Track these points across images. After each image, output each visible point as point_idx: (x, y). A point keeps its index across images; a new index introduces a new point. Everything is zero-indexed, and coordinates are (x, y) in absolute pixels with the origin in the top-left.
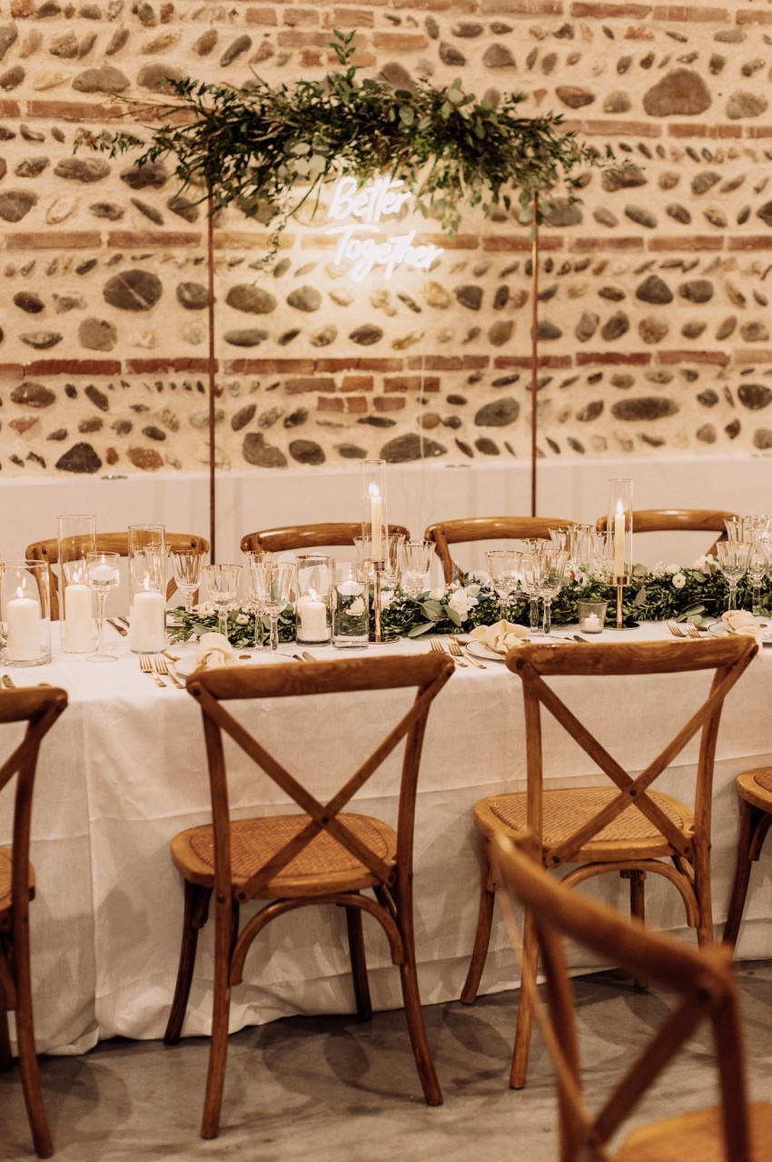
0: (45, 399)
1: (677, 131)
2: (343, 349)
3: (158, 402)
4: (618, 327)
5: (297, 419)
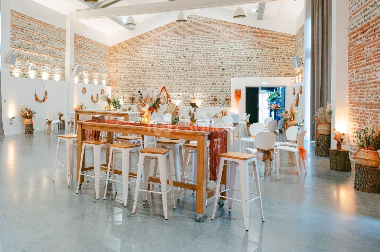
1: (213, 86)
4: (209, 98)
5: (188, 103)
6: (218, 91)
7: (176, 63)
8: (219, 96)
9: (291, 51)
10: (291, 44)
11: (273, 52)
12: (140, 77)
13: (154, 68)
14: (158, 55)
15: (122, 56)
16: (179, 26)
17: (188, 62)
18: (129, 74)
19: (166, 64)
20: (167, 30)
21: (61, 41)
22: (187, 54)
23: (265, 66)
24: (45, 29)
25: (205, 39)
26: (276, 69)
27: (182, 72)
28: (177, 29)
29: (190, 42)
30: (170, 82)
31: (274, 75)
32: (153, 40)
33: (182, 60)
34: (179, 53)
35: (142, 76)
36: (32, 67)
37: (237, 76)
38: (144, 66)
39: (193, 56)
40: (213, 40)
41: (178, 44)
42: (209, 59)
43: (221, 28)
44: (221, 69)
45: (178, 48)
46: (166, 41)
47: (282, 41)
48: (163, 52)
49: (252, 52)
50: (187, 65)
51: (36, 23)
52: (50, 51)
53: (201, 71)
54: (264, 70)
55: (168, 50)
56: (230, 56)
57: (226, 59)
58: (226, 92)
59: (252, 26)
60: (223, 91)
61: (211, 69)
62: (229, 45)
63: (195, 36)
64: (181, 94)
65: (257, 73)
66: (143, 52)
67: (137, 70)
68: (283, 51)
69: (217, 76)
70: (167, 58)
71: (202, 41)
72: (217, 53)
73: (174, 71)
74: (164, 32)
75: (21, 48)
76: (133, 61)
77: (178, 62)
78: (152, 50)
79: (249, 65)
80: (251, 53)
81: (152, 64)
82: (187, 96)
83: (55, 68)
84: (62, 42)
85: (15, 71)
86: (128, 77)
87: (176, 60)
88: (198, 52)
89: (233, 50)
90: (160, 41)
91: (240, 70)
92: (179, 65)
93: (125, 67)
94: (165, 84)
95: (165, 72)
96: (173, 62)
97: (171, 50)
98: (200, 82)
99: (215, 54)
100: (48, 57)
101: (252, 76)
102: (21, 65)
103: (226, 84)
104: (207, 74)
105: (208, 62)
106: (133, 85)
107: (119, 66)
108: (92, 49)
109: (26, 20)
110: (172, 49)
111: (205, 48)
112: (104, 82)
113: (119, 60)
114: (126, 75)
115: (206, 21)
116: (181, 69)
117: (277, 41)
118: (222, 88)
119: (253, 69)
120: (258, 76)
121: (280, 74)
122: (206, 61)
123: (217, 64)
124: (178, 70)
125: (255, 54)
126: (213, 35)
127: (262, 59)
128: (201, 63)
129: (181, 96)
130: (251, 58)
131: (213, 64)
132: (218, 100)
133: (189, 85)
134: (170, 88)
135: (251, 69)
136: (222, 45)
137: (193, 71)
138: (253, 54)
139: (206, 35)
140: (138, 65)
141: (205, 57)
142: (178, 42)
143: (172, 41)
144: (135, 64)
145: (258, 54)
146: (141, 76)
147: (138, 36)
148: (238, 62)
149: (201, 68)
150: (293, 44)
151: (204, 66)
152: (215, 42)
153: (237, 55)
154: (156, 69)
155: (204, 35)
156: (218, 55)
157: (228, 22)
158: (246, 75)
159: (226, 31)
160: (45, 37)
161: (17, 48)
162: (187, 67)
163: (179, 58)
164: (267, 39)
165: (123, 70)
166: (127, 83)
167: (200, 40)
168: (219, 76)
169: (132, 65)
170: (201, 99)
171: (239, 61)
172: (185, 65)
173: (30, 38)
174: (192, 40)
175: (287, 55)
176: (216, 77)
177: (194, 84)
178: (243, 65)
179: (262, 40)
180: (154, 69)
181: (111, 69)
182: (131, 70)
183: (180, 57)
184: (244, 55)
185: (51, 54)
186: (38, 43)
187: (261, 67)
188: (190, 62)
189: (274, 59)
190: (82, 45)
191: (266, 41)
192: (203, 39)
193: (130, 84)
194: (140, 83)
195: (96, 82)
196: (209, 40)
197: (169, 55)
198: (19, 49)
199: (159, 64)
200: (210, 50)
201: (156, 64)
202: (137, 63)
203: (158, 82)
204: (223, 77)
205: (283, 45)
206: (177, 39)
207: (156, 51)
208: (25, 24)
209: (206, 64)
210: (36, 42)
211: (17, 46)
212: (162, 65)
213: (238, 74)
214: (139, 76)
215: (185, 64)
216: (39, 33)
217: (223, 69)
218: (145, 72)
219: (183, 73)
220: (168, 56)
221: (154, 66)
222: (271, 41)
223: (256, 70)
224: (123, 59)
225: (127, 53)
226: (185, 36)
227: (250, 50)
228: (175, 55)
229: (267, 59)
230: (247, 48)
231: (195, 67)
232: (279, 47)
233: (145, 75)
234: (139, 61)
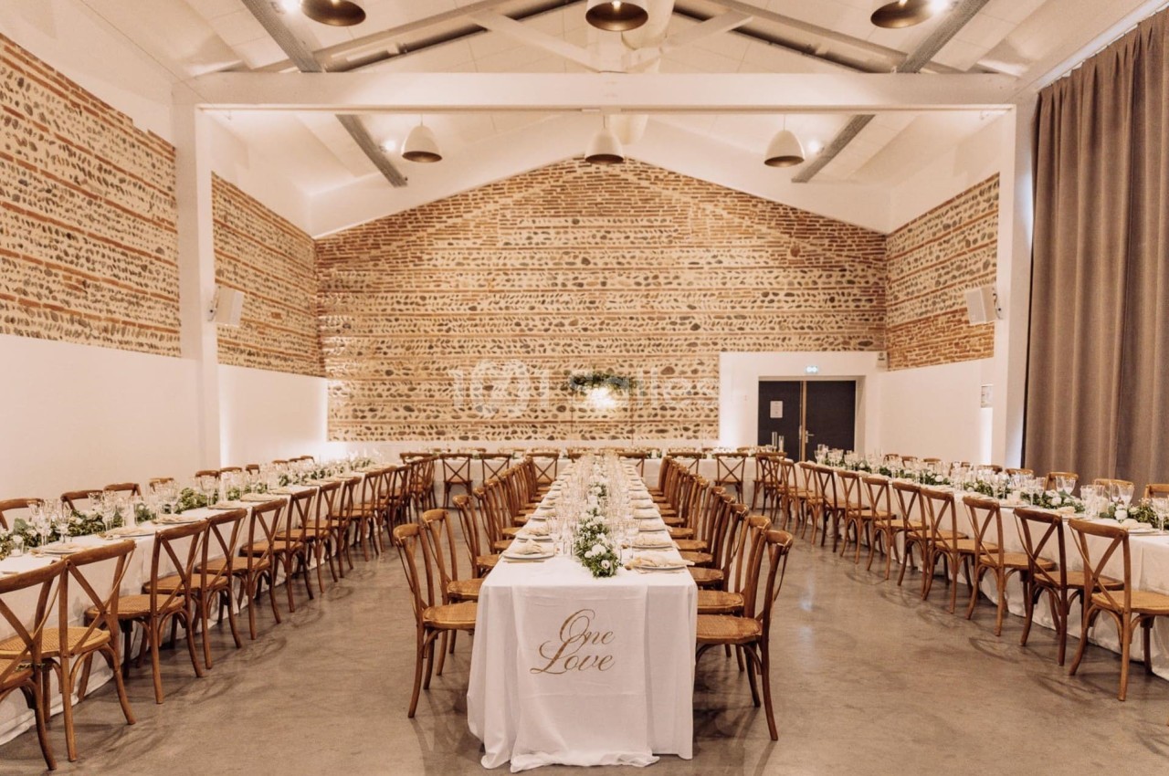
0: (545, 427)
2: (600, 419)
3: (565, 428)
4: (656, 415)
5: (591, 432)
7: (552, 302)
8: (684, 408)
9: (876, 279)
10: (875, 260)
11: (830, 280)
12: (431, 347)
13: (478, 317)
14: (491, 277)
15: (361, 273)
16: (560, 183)
17: (591, 302)
18: (391, 336)
19: (518, 305)
20: (522, 195)
21: (161, 191)
22: (586, 278)
23: (810, 319)
24: (92, 125)
25: (641, 232)
26: (840, 327)
27: (570, 333)
28: (555, 194)
30: (534, 366)
31: (833, 347)
32: (473, 224)
33: (572, 294)
34: (560, 272)
35: (439, 344)
37: (736, 347)
38: (445, 312)
39: (604, 284)
40: (667, 237)
41: (557, 243)
42: (655, 293)
43: (690, 200)
44: (689, 326)
45: (558, 256)
46: (518, 231)
47: (853, 250)
48: (509, 267)
49: (777, 277)
50: (587, 311)
52: (119, 227)
53: (629, 332)
54: (807, 330)
55: (525, 261)
56: (715, 287)
57: (705, 295)
59: (778, 200)
61: (660, 326)
62: (712, 254)
63: (612, 219)
65: (790, 339)
66: (438, 263)
67: (418, 323)
68: (855, 277)
69: (679, 348)
70: (520, 286)
71: (632, 235)
72: (677, 277)
73: (546, 330)
74: (509, 201)
76: (403, 292)
77: (557, 301)
78: (472, 257)
79: (767, 315)
80: (773, 281)
81: (471, 305)
82: (588, 409)
84: (162, 196)
86: (389, 347)
87: (550, 294)
88: (622, 272)
89: (725, 268)
90: (499, 231)
91: (741, 329)
92: (562, 311)
93: (374, 312)
95: (517, 332)
96: (541, 299)
97: (535, 261)
98: (626, 364)
99: (671, 280)
101: (775, 348)
103: (704, 371)
104: (647, 342)
105: (652, 304)
106: (407, 374)
107: (350, 306)
108: (265, 240)
110: (537, 256)
111: (640, 258)
113: (354, 289)
114: (380, 340)
115: (644, 175)
116: (566, 322)
117: (840, 248)
119: (777, 327)
120: (790, 348)
121: (849, 343)
122: (645, 300)
123: (677, 310)
124: (556, 325)
125: (783, 284)
126: (665, 220)
127: (802, 299)
128: (628, 304)
129: (568, 411)
130: (775, 294)
131: (665, 310)
132: (681, 419)
135: (773, 329)
136: (691, 254)
137: (604, 331)
138: (778, 283)
139: (645, 219)
140: (422, 308)
141: (643, 287)
142: (559, 236)
143: (539, 231)
144: (412, 304)
145: (790, 284)
146: (433, 344)
147: (421, 209)
148: (737, 305)
149: (630, 321)
150: (880, 260)
151: (639, 316)
152: (671, 242)
153: (734, 285)
154: (487, 321)
155: (639, 219)
156: (679, 284)
157: (710, 184)
158: (760, 345)
159: (704, 209)
160: (97, 162)
162: (587, 319)
163: (560, 287)
164: (815, 241)
165: (371, 323)
166: (385, 367)
167: (625, 232)
168: (684, 347)
169: (402, 307)
171: (740, 302)
172: (582, 311)
174: (602, 233)
175: (865, 290)
176: (674, 351)
178: (752, 316)
179: (804, 244)
180: (478, 322)
182: (400, 322)
183: (564, 285)
184: (755, 286)
185: (122, 239)
186: (63, 183)
187: (798, 322)
188: (597, 301)
189: (832, 300)
190: (232, 219)
191: (813, 248)
192: (637, 230)
193: (395, 372)
194: (431, 366)
196: (654, 234)
197: (529, 276)
199: (497, 306)
200: (656, 266)
202: (419, 300)
204: (694, 351)
205: (857, 260)
206: (554, 227)
207: (485, 261)
209: (645, 310)
210: (58, 175)
212: (507, 308)
213: (737, 342)
214: (428, 344)
215: (582, 306)
216: (69, 137)
217: (696, 327)
218: (448, 331)
219: (576, 336)
220: (527, 281)
221: (478, 311)
222: (826, 247)
223: (787, 331)
224: (368, 286)
225: (383, 265)
226: (579, 218)
227: (771, 272)
228: (548, 279)
229: (817, 299)
230: (763, 264)
231: (613, 319)
232: (847, 267)
233: (448, 342)
234: (427, 295)
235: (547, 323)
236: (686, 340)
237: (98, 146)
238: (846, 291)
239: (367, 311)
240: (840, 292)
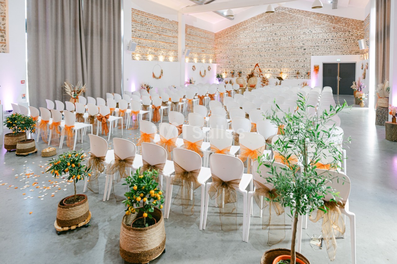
1: (297, 63)
4: (293, 72)
6: (300, 66)
7: (267, 45)
8: (301, 70)
9: (360, 34)
10: (360, 28)
11: (345, 35)
12: (239, 56)
14: (253, 39)
15: (224, 40)
16: (269, 16)
17: (277, 44)
18: (230, 54)
19: (259, 46)
20: (260, 19)
21: (174, 31)
22: (275, 38)
23: (339, 46)
24: (161, 22)
26: (348, 48)
27: (271, 52)
28: (268, 18)
29: (278, 28)
30: (262, 60)
31: (346, 54)
32: (248, 27)
33: (272, 42)
34: (269, 37)
36: (150, 52)
38: (242, 48)
39: (280, 39)
40: (297, 26)
41: (268, 30)
42: (293, 41)
43: (303, 16)
44: (303, 49)
45: (269, 33)
46: (259, 28)
47: (353, 26)
48: (257, 36)
49: (328, 35)
50: (276, 46)
51: (153, 18)
52: (165, 39)
53: (286, 51)
54: (338, 49)
55: (261, 35)
56: (310, 38)
57: (307, 41)
58: (307, 67)
59: (329, 14)
60: (305, 67)
61: (295, 49)
62: (309, 30)
63: (282, 23)
64: (271, 69)
65: (332, 52)
66: (241, 37)
67: (236, 50)
68: (353, 33)
69: (300, 55)
71: (287, 27)
72: (299, 37)
73: (265, 51)
74: (257, 21)
75: (141, 38)
76: (233, 44)
78: (248, 35)
79: (325, 46)
80: (327, 36)
82: (276, 71)
83: (170, 52)
85: (136, 55)
86: (230, 56)
87: (267, 42)
88: (285, 36)
89: (313, 33)
90: (255, 28)
91: (318, 49)
92: (269, 46)
93: (227, 48)
94: (258, 61)
95: (258, 52)
96: (264, 44)
97: (263, 35)
98: (286, 59)
99: (298, 37)
100: (164, 44)
101: (328, 54)
102: (141, 51)
103: (307, 61)
104: (291, 54)
105: (293, 44)
106: (233, 63)
107: (222, 47)
108: (200, 36)
109: (145, 16)
110: (264, 34)
111: (290, 32)
112: (211, 61)
113: (223, 43)
114: (228, 55)
115: (291, 11)
116: (270, 49)
117: (348, 26)
118: (303, 64)
119: (329, 48)
120: (333, 54)
121: (351, 52)
122: (291, 43)
123: (300, 45)
124: (268, 50)
125: (330, 37)
126: (296, 22)
127: (336, 40)
128: (286, 44)
129: (271, 71)
130: (328, 40)
131: (296, 45)
132: (300, 73)
133: (277, 62)
134: (262, 65)
135: (327, 49)
136: (304, 30)
137: (280, 51)
138: (329, 36)
139: (291, 22)
140: (237, 47)
141: (290, 40)
142: (269, 28)
143: (264, 27)
144: (235, 46)
145: (333, 36)
147: (237, 25)
149: (287, 49)
150: (362, 28)
151: (289, 47)
152: (298, 28)
153: (316, 38)
154: (251, 50)
155: (289, 22)
156: (300, 38)
157: (309, 12)
158: (323, 53)
159: (307, 18)
160: (161, 28)
161: (137, 38)
162: (276, 48)
163: (269, 41)
164: (340, 24)
165: (226, 51)
166: (229, 61)
168: (301, 55)
169: (233, 47)
170: (287, 73)
171: (317, 42)
173: (148, 29)
174: (280, 27)
175: (357, 37)
177: (281, 61)
178: (321, 46)
179: (337, 25)
180: (249, 50)
181: (216, 50)
182: (232, 51)
183: (270, 40)
184: (322, 38)
185: (166, 41)
186: (155, 33)
187: (335, 47)
189: (346, 40)
190: (191, 33)
191: (340, 26)
192: (289, 25)
193: (231, 62)
194: (239, 61)
195: (204, 61)
196: (293, 26)
198: (140, 39)
199: (254, 46)
200: (294, 34)
201: (251, 46)
203: (253, 60)
204: (304, 56)
205: (354, 29)
206: (268, 26)
207: (251, 36)
208: (144, 19)
209: (290, 45)
210: (154, 32)
211: (138, 37)
212: (256, 46)
213: (316, 53)
215: (274, 45)
216: (156, 26)
217: (305, 49)
218: (243, 52)
219: (273, 52)
220: (260, 40)
221: (249, 47)
222: (344, 26)
223: (332, 49)
224: (226, 43)
225: (229, 38)
226: (274, 24)
227: (327, 34)
228: (266, 39)
229: (341, 40)
230: (324, 32)
231: (282, 48)
232: (351, 31)
233: (242, 55)
234: (238, 44)
235: (266, 50)
236: (302, 53)
237: (161, 26)
238: (350, 38)
239: (225, 48)
240: (348, 38)
